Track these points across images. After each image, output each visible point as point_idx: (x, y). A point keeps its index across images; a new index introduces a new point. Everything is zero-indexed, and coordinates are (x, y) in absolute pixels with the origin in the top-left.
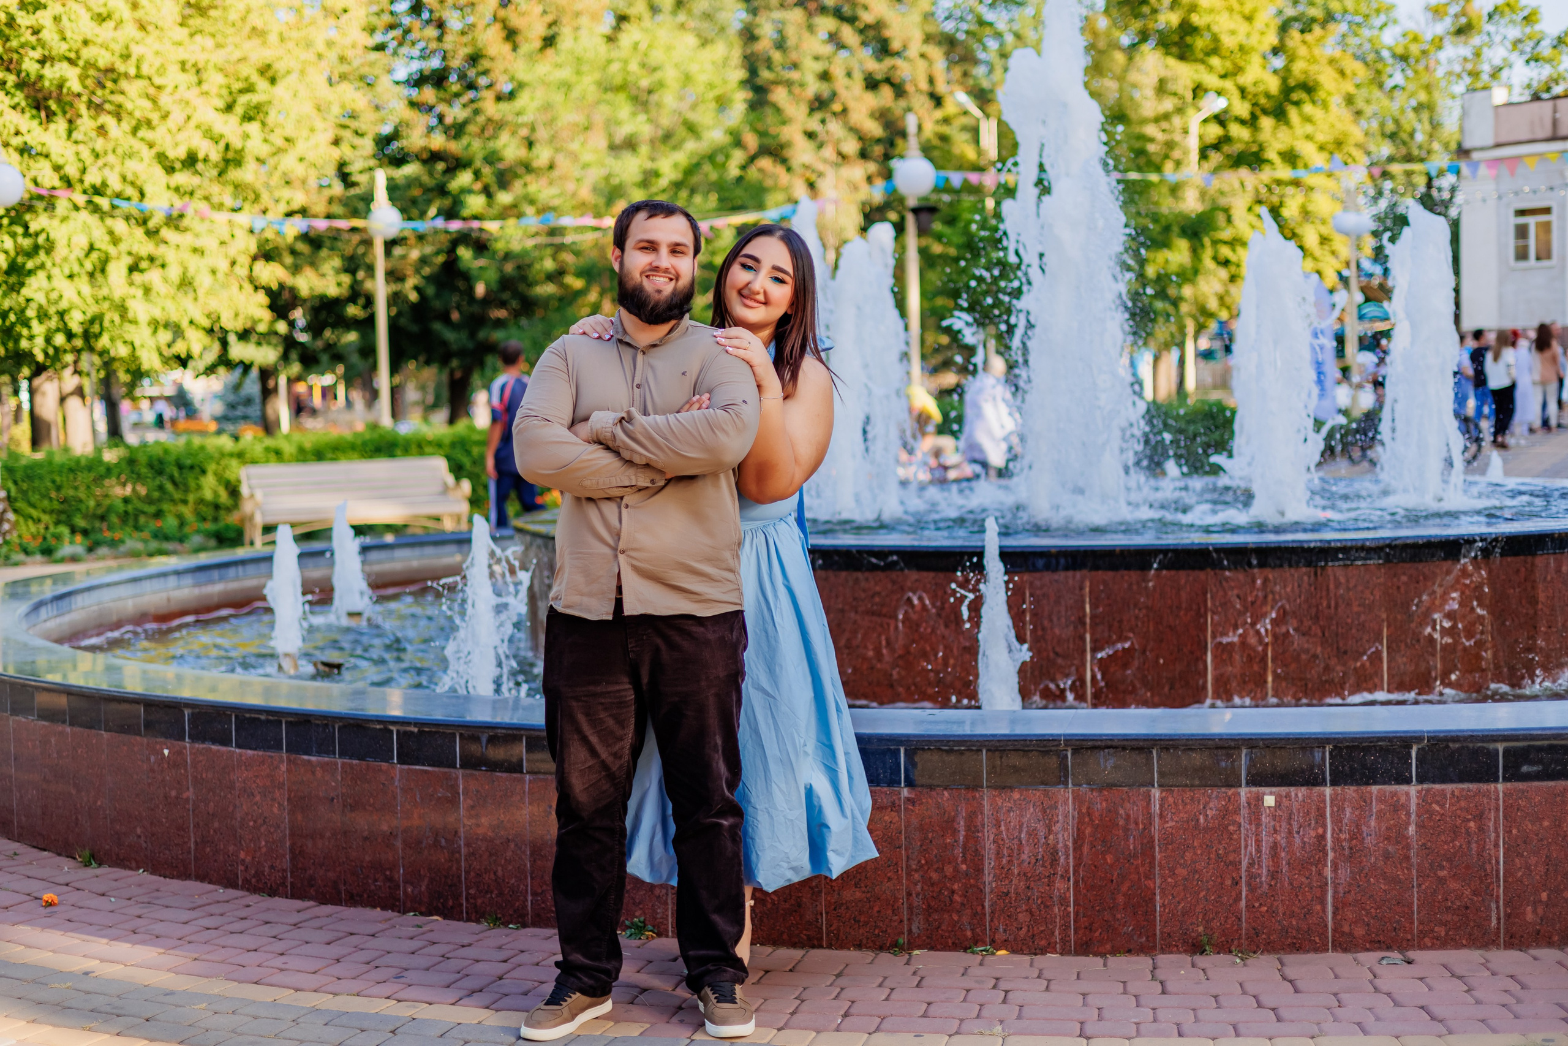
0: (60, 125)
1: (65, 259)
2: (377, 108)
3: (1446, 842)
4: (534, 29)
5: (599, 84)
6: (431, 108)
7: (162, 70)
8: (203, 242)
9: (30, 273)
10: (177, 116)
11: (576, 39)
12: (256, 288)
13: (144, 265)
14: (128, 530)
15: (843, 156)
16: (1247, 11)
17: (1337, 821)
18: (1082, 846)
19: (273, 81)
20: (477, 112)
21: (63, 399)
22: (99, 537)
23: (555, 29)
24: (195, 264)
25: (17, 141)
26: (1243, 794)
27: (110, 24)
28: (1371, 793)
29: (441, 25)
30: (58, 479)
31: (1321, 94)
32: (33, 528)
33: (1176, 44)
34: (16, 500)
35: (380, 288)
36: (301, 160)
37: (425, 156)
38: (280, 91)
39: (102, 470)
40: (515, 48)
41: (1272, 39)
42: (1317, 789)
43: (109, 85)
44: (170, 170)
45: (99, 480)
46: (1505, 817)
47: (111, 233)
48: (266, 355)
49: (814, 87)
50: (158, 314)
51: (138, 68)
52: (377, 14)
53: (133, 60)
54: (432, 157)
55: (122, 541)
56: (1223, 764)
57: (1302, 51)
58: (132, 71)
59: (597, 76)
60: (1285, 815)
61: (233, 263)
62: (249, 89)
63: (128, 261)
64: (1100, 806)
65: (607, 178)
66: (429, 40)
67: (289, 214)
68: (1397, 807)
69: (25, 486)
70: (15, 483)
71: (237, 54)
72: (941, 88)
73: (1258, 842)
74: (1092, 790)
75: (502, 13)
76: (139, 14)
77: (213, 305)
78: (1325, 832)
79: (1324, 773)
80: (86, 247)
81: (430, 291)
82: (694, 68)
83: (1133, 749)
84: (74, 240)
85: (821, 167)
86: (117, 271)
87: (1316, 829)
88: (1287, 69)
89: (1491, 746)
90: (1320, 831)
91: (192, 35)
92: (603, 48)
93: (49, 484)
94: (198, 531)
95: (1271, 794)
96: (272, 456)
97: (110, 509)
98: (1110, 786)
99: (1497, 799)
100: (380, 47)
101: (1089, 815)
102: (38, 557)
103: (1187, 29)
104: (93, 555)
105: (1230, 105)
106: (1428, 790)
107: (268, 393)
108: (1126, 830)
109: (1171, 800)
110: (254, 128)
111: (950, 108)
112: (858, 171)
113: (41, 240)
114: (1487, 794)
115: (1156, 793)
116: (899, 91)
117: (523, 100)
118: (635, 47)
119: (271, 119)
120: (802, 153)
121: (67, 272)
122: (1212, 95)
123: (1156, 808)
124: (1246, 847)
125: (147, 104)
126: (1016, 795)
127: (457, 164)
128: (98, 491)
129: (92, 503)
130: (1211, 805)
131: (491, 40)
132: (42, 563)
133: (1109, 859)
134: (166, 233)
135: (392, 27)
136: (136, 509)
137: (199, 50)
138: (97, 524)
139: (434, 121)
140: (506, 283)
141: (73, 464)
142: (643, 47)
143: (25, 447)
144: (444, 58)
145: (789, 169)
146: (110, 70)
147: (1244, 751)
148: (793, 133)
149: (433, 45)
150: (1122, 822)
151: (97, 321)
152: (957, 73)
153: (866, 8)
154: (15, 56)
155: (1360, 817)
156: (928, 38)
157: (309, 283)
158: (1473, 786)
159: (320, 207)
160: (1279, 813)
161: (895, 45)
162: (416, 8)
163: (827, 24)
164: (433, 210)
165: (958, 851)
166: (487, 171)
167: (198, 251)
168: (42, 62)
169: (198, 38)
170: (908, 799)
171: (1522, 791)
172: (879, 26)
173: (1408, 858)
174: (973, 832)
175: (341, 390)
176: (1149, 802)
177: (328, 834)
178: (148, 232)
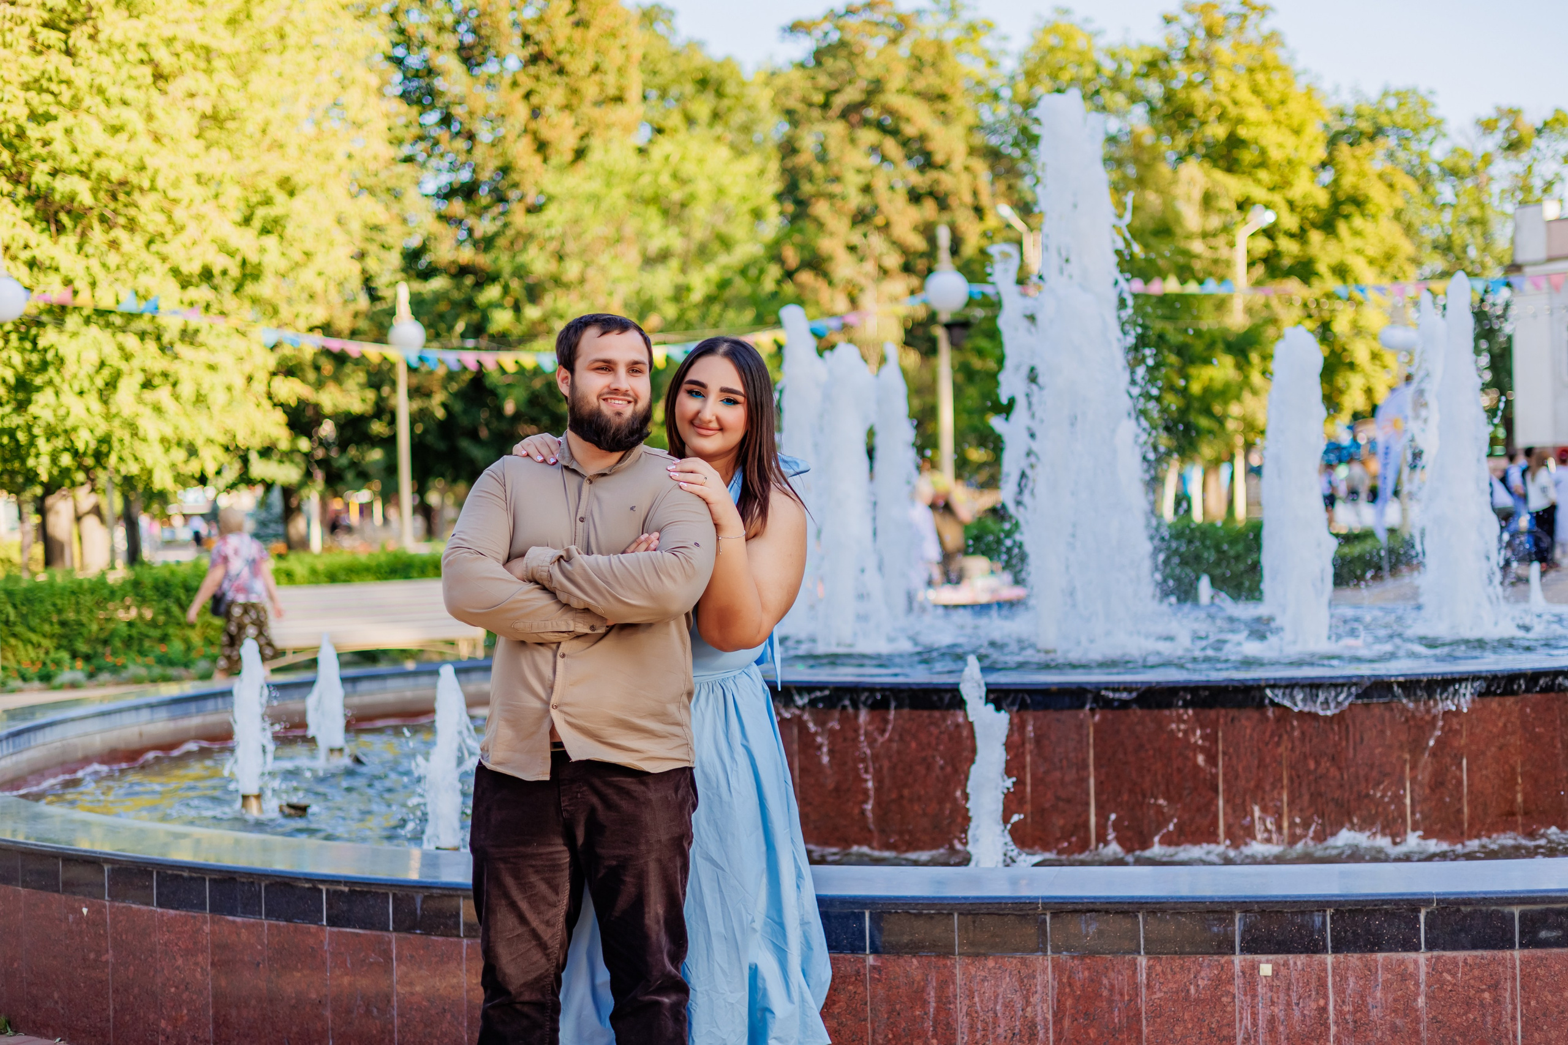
0: (70, 240)
1: (75, 376)
2: (404, 221)
3: (1458, 1015)
4: (565, 140)
5: (629, 196)
6: (460, 222)
7: (176, 184)
8: (219, 358)
9: (39, 389)
10: (192, 230)
11: (607, 151)
12: (275, 405)
13: (157, 381)
14: (133, 655)
15: (884, 272)
16: (1295, 123)
17: (1340, 991)
18: (1062, 1019)
19: (292, 194)
20: (506, 225)
21: (78, 519)
22: (101, 662)
23: (586, 142)
24: (208, 380)
25: (26, 255)
26: (1237, 962)
27: (123, 137)
28: (1376, 961)
29: (471, 137)
30: (59, 602)
31: (1370, 208)
32: (32, 653)
33: (1222, 157)
34: (15, 624)
35: (403, 406)
36: (320, 274)
37: (453, 270)
38: (298, 204)
39: (106, 592)
40: (545, 160)
41: (1320, 153)
42: (1317, 957)
43: (122, 197)
44: (185, 284)
45: (100, 604)
46: (1522, 988)
47: (121, 348)
48: (288, 473)
49: (856, 200)
50: (169, 433)
51: (153, 181)
52: (407, 126)
53: (149, 172)
54: (462, 271)
55: (124, 667)
56: (1215, 929)
57: (1352, 165)
58: (146, 184)
59: (626, 188)
60: (1283, 985)
61: (250, 379)
62: (268, 202)
63: (140, 378)
64: (1082, 975)
65: (638, 293)
66: (457, 152)
67: (311, 329)
68: (1405, 976)
69: (24, 610)
70: (15, 606)
71: (255, 167)
72: (985, 200)
73: (1254, 1015)
74: (1073, 958)
75: (533, 125)
76: (154, 126)
77: (230, 423)
78: (1327, 1004)
79: (1324, 939)
80: (97, 363)
81: (458, 407)
82: (726, 181)
83: (1117, 913)
84: (84, 357)
85: (863, 281)
86: (128, 387)
87: (1316, 1000)
88: (1336, 182)
89: (1507, 909)
90: (1322, 1002)
91: (208, 148)
92: (633, 161)
93: (50, 608)
94: (205, 657)
95: (1267, 962)
96: (283, 579)
97: (113, 634)
98: (1093, 953)
99: (1514, 968)
100: (409, 159)
101: (1070, 985)
102: (37, 684)
103: (1234, 142)
104: (94, 682)
105: (1278, 218)
106: (1438, 958)
107: (290, 511)
108: (1110, 1001)
109: (1159, 968)
110: (271, 241)
111: (991, 222)
112: (899, 285)
113: (50, 356)
114: (1502, 962)
115: (1143, 961)
116: (942, 202)
117: (551, 213)
118: (667, 158)
119: (290, 230)
120: (844, 267)
121: (77, 388)
122: (1258, 208)
123: (1143, 978)
124: (1241, 1020)
125: (161, 218)
126: (991, 963)
127: (485, 278)
128: (101, 615)
129: (94, 627)
130: (1203, 974)
131: (522, 152)
132: (40, 690)
133: (1092, 1034)
134: (181, 348)
135: (421, 138)
136: (141, 633)
137: (216, 162)
138: (100, 649)
139: (463, 234)
140: (534, 400)
141: (75, 587)
142: (674, 159)
143: (38, 567)
144: (474, 171)
145: (830, 283)
146: (123, 183)
147: (1238, 916)
148: (831, 245)
149: (462, 158)
150: (1105, 993)
151: (106, 440)
152: (1001, 186)
153: (908, 120)
154: (25, 169)
155: (1364, 987)
156: (972, 151)
157: (331, 399)
158: (1487, 954)
159: (344, 323)
160: (1276, 983)
161: (939, 158)
162: (446, 120)
163: (868, 136)
164: (460, 326)
165: (929, 1024)
166: (515, 285)
167: (212, 367)
168: (54, 173)
169: (214, 150)
170: (874, 968)
171: (1542, 959)
172: (923, 138)
173: (1417, 1032)
174: (944, 1003)
175: (378, 508)
176: (1135, 971)
177: (253, 1002)
178: (162, 349)
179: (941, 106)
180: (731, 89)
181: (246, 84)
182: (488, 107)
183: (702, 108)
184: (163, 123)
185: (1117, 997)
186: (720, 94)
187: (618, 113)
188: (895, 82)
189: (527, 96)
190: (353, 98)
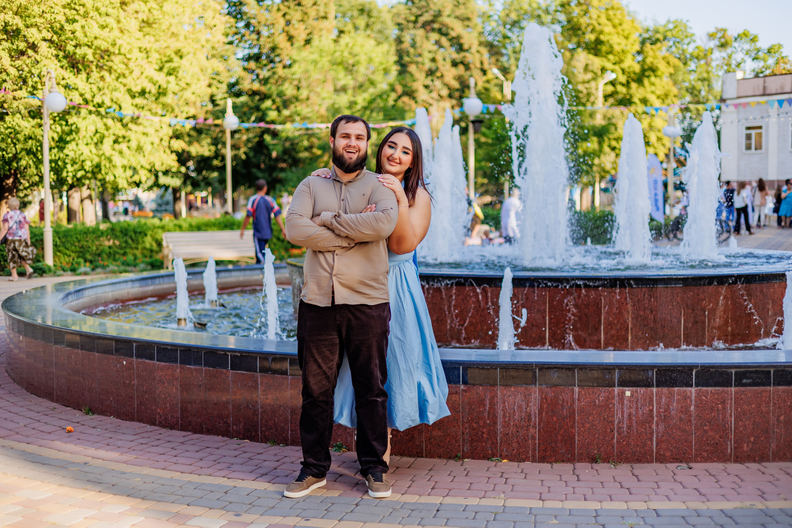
0: (83, 75)
1: (84, 137)
2: (229, 70)
3: (708, 414)
4: (301, 35)
5: (330, 61)
6: (253, 71)
7: (130, 51)
8: (148, 130)
9: (67, 142)
10: (136, 73)
11: (320, 41)
12: (172, 152)
13: (120, 140)
14: (111, 261)
15: (441, 97)
16: (626, 33)
17: (659, 403)
18: (542, 413)
19: (181, 57)
20: (274, 73)
21: (82, 201)
22: (97, 264)
23: (310, 36)
24: (144, 140)
25: (63, 82)
26: (616, 390)
27: (107, 30)
28: (674, 391)
29: (258, 33)
30: (79, 237)
31: (659, 73)
32: (67, 259)
33: (593, 48)
34: (59, 246)
35: (228, 153)
36: (193, 93)
37: (250, 93)
38: (184, 62)
39: (99, 233)
40: (292, 45)
41: (637, 47)
42: (649, 389)
43: (106, 57)
44: (133, 97)
45: (98, 237)
46: (735, 403)
47: (105, 125)
48: (175, 182)
49: (428, 65)
50: (126, 163)
51: (119, 50)
52: (230, 28)
53: (117, 46)
54: (253, 93)
55: (108, 266)
56: (607, 376)
57: (651, 53)
58: (117, 51)
59: (329, 58)
60: (635, 400)
61: (161, 140)
62: (170, 61)
63: (113, 138)
64: (551, 394)
65: (333, 105)
66: (253, 40)
67: (188, 118)
68: (686, 397)
69: (64, 240)
70: (59, 238)
71: (165, 45)
72: (486, 66)
73: (623, 412)
74: (547, 387)
75: (287, 28)
76: (120, 26)
77: (152, 159)
78: (653, 408)
79: (653, 381)
80: (94, 131)
81: (251, 154)
82: (373, 55)
83: (566, 369)
84: (89, 128)
85: (431, 101)
86: (108, 142)
87: (649, 407)
88: (644, 61)
89: (729, 370)
90: (651, 408)
91: (144, 36)
92: (332, 45)
93: (75, 239)
94: (143, 262)
95: (629, 390)
96: (178, 228)
97: (102, 251)
98: (556, 386)
99: (731, 395)
100: (231, 43)
101: (546, 399)
102: (69, 273)
103: (598, 42)
104: (94, 272)
105: (617, 77)
106: (700, 390)
107: (176, 199)
108: (562, 406)
109: (583, 392)
110: (172, 78)
111: (490, 76)
112: (447, 104)
113: (73, 127)
114: (727, 392)
115: (576, 389)
116: (467, 67)
117: (295, 68)
118: (347, 45)
119: (180, 74)
120: (422, 95)
121: (85, 142)
122: (608, 72)
123: (576, 396)
124: (617, 414)
125: (123, 66)
126: (513, 389)
127: (265, 97)
128: (97, 243)
129: (94, 248)
130: (602, 395)
131: (281, 40)
132: (71, 275)
133: (555, 419)
134: (131, 125)
135: (236, 34)
136: (114, 251)
137: (147, 42)
138: (96, 258)
139: (254, 77)
140: (286, 152)
141: (86, 230)
142: (350, 45)
143: (65, 222)
144: (260, 48)
145: (416, 102)
146: (107, 51)
147: (617, 371)
148: (418, 86)
149: (255, 42)
150: (560, 402)
151: (98, 166)
152: (493, 59)
153: (452, 29)
154: (63, 44)
155: (669, 402)
156: (481, 44)
157: (196, 150)
158: (720, 389)
160: (632, 399)
161: (466, 47)
162: (248, 25)
163: (434, 36)
164: (253, 118)
165: (486, 414)
166: (278, 100)
167: (144, 134)
168: (76, 46)
169: (147, 37)
170: (463, 390)
171: (743, 391)
172: (458, 37)
173: (690, 421)
174: (493, 405)
175: (210, 199)
176: (573, 393)
177: (198, 402)
178: (123, 125)
179: (467, 23)
180: (374, 13)
181: (161, 7)
182: (267, 20)
183: (361, 22)
184: (124, 24)
185: (565, 404)
186: (369, 16)
187: (324, 24)
188: (447, 12)
189: (284, 15)
190: (209, 14)
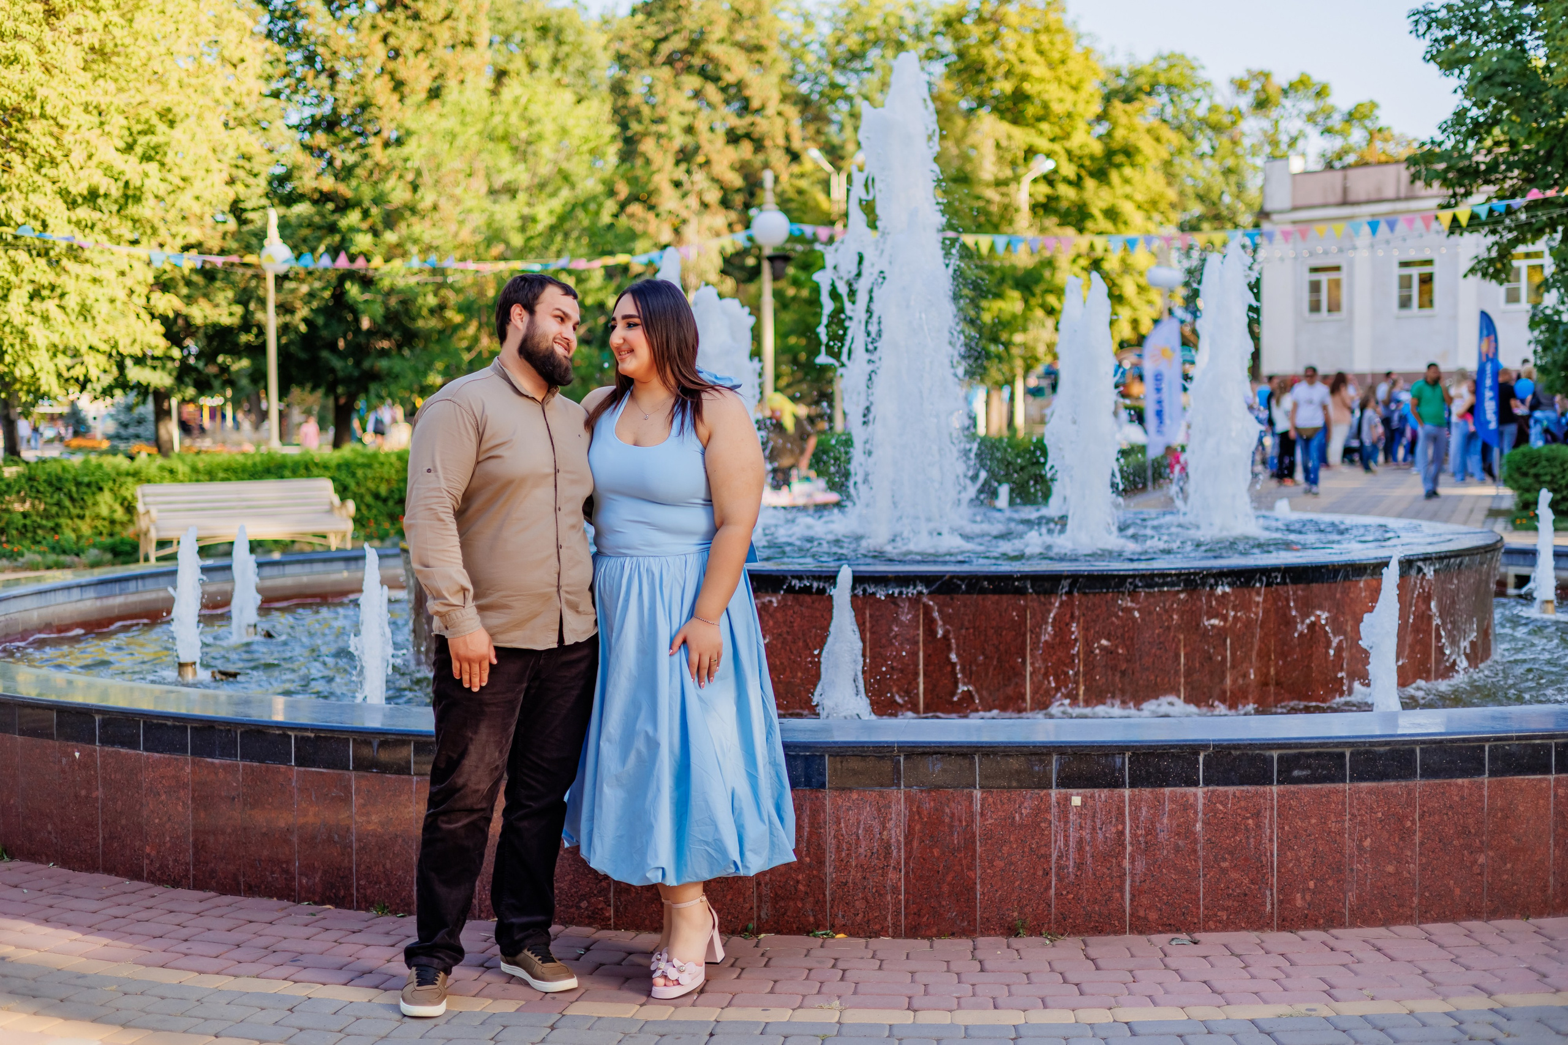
2: (271, 151)
3: (1228, 837)
4: (419, 79)
5: (482, 134)
6: (322, 152)
7: (65, 111)
8: (102, 273)
10: (79, 155)
11: (460, 92)
12: (153, 316)
13: (45, 292)
14: (27, 542)
15: (705, 205)
16: (1074, 82)
17: (1135, 819)
18: (912, 841)
19: (172, 124)
20: (365, 156)
23: (440, 82)
24: (93, 293)
26: (1053, 795)
28: (1164, 794)
29: (333, 75)
31: (1139, 159)
33: (1009, 109)
35: (271, 321)
36: (197, 198)
37: (316, 196)
38: (178, 133)
40: (402, 99)
41: (1096, 108)
42: (1117, 791)
43: (15, 123)
44: (72, 204)
46: (1279, 816)
47: (13, 263)
48: (160, 379)
49: (680, 140)
50: (57, 340)
51: (42, 108)
52: (273, 63)
53: (38, 102)
54: (322, 198)
56: (1036, 768)
57: (1123, 120)
58: (37, 112)
59: (479, 126)
60: (1090, 814)
61: (131, 293)
62: (149, 131)
63: (30, 288)
64: (928, 806)
65: (489, 222)
66: (321, 88)
67: (186, 248)
68: (1187, 807)
71: (139, 98)
72: (796, 144)
73: (1066, 837)
74: (922, 791)
75: (391, 66)
76: (46, 58)
77: (111, 331)
78: (1124, 828)
79: (1123, 777)
81: (320, 321)
82: (570, 123)
83: (958, 755)
85: (684, 214)
86: (19, 296)
87: (1116, 826)
88: (1109, 135)
89: (1268, 753)
90: (1120, 827)
91: (95, 80)
92: (486, 101)
94: (94, 545)
95: (1078, 795)
96: (166, 474)
97: (9, 523)
98: (938, 788)
99: (1272, 800)
100: (276, 95)
101: (919, 813)
103: (1020, 97)
105: (1058, 166)
106: (1213, 792)
107: (162, 414)
108: (951, 827)
109: (990, 800)
110: (152, 167)
111: (805, 164)
112: (719, 219)
114: (1263, 795)
115: (978, 794)
116: (759, 145)
117: (411, 147)
118: (516, 101)
119: (169, 159)
120: (669, 200)
122: (1040, 158)
123: (977, 807)
124: (1056, 842)
125: (51, 142)
126: (855, 796)
127: (344, 206)
130: (1026, 804)
131: (380, 90)
133: (936, 852)
134: (67, 263)
135: (286, 75)
136: (34, 523)
137: (101, 93)
139: (323, 163)
140: (391, 317)
142: (523, 101)
144: (335, 106)
145: (656, 215)
146: (17, 110)
147: (1055, 757)
148: (661, 181)
149: (325, 93)
150: (947, 820)
152: (811, 129)
153: (728, 69)
155: (1154, 815)
156: (785, 98)
157: (202, 313)
158: (1251, 788)
159: (215, 244)
160: (1084, 812)
161: (755, 104)
162: (310, 59)
163: (692, 82)
164: (322, 248)
166: (374, 211)
167: (95, 280)
169: (101, 81)
171: (1294, 793)
172: (740, 85)
173: (1195, 851)
174: (816, 828)
175: (229, 412)
176: (971, 802)
178: (50, 262)
179: (757, 56)
180: (569, 36)
181: (131, 21)
182: (350, 47)
183: (543, 53)
184: (54, 55)
185: (956, 823)
186: (560, 43)
187: (467, 57)
188: (716, 33)
189: (385, 39)
190: (229, 37)
